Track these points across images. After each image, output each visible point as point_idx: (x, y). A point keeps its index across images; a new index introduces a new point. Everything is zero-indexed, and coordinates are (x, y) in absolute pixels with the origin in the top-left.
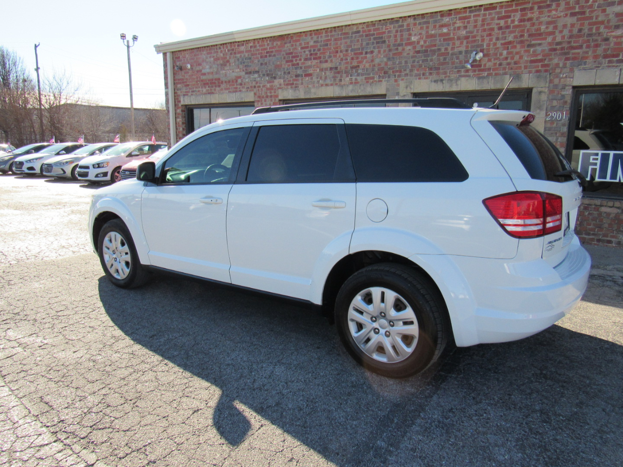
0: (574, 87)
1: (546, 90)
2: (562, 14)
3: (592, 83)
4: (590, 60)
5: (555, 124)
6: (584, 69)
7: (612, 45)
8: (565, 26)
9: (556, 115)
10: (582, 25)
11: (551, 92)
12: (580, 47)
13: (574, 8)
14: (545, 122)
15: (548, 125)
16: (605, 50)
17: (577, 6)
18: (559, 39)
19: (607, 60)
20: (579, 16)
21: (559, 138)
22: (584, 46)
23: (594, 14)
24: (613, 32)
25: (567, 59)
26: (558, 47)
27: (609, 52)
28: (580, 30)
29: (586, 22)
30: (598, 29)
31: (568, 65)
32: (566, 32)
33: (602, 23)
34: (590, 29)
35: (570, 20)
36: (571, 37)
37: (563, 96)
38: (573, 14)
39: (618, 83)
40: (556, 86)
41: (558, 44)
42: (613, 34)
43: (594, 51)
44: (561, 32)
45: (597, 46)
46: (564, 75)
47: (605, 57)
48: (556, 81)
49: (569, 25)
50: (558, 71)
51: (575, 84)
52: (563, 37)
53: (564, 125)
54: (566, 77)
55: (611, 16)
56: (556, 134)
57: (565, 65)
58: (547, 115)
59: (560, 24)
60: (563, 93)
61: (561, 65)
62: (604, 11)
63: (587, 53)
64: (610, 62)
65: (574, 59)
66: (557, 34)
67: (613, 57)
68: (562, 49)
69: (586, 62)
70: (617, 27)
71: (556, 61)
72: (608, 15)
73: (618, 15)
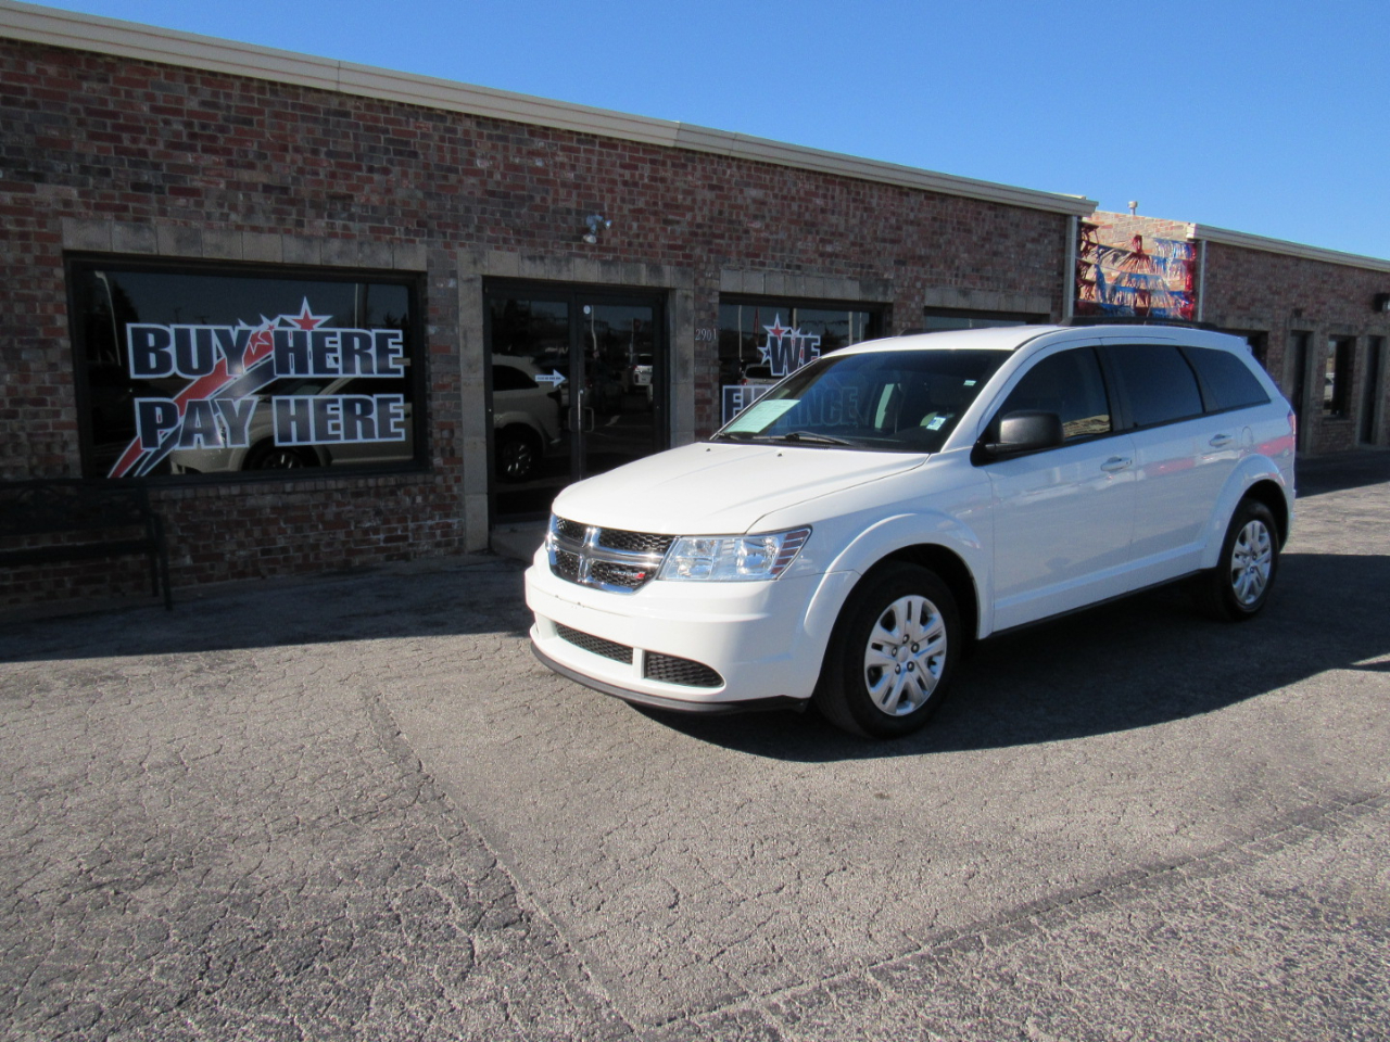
0: (722, 294)
1: (692, 295)
2: (700, 183)
3: (738, 290)
4: (734, 257)
5: (705, 347)
6: (729, 269)
7: (753, 240)
8: (704, 201)
9: (705, 332)
10: (722, 204)
11: (697, 298)
12: (721, 237)
13: (711, 179)
14: (695, 341)
15: (698, 348)
16: (748, 246)
17: (715, 177)
18: (699, 220)
19: (750, 259)
20: (718, 192)
21: (711, 367)
22: (727, 235)
23: (733, 193)
24: (752, 223)
25: (711, 251)
26: (700, 231)
27: (751, 250)
28: (721, 213)
29: (726, 203)
30: (738, 214)
31: (712, 260)
32: (706, 211)
33: (741, 207)
34: (731, 214)
35: (709, 195)
36: (712, 219)
37: (711, 305)
38: (712, 188)
40: (702, 290)
41: (699, 226)
42: (753, 225)
43: (737, 246)
44: (701, 209)
45: (739, 238)
46: (710, 275)
47: (748, 255)
48: (701, 281)
49: (708, 203)
50: (702, 266)
51: (722, 289)
52: (704, 217)
53: (714, 348)
54: (711, 278)
55: (749, 201)
56: (707, 361)
57: (709, 258)
58: (696, 333)
59: (699, 198)
60: (710, 301)
61: (705, 258)
62: (741, 191)
63: (730, 246)
64: (753, 263)
65: (718, 252)
66: (697, 211)
67: (754, 257)
68: (704, 234)
69: (729, 260)
70: (755, 217)
71: (698, 251)
72: (745, 198)
73: (755, 201)
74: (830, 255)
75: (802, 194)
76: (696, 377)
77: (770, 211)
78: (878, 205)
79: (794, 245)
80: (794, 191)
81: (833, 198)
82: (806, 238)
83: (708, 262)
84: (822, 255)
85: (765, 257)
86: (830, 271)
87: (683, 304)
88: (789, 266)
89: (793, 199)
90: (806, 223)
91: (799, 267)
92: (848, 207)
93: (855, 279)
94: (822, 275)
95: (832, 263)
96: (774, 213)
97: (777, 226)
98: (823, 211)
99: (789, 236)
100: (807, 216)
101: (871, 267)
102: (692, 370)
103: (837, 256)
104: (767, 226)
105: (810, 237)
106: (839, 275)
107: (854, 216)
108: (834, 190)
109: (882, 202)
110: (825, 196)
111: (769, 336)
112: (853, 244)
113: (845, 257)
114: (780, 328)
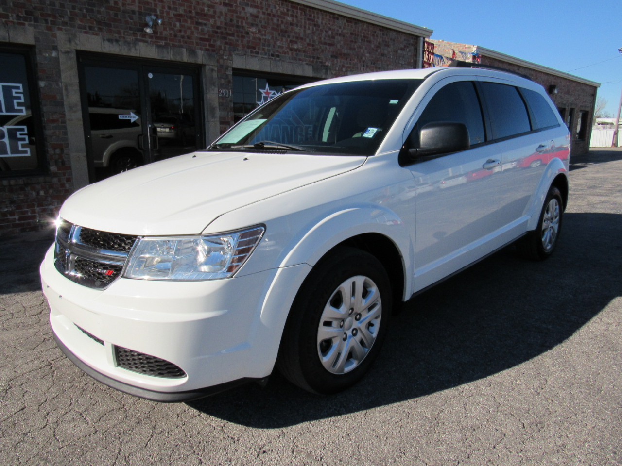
0: (234, 69)
1: (216, 69)
3: (244, 67)
4: (240, 48)
5: (225, 100)
6: (237, 54)
7: (251, 38)
8: (221, 13)
9: (225, 92)
10: (232, 16)
11: (219, 71)
12: (233, 35)
14: (219, 97)
15: (221, 101)
16: (248, 42)
18: (218, 24)
19: (250, 50)
20: (229, 8)
21: (230, 113)
22: (235, 34)
23: (238, 9)
24: (250, 28)
25: (226, 43)
26: (219, 31)
27: (250, 44)
28: (231, 20)
29: (235, 15)
30: (242, 23)
31: (227, 49)
32: (222, 19)
33: (244, 18)
34: (237, 22)
35: (224, 10)
36: (226, 24)
37: (227, 75)
39: (258, 70)
40: (222, 66)
41: (218, 28)
42: (251, 30)
43: (242, 41)
44: (219, 17)
45: (243, 37)
46: (226, 58)
47: (249, 47)
48: (221, 61)
49: (224, 14)
50: (221, 52)
51: (235, 66)
52: (221, 22)
53: (231, 101)
54: (227, 59)
55: (248, 15)
56: (227, 109)
57: (225, 47)
58: (219, 92)
59: (218, 10)
60: (227, 73)
61: (223, 48)
62: (244, 9)
63: (238, 41)
64: (252, 52)
65: (231, 44)
66: (217, 18)
67: (253, 48)
68: (222, 33)
69: (238, 49)
70: (252, 25)
71: (218, 43)
72: (245, 13)
73: (252, 15)
74: (296, 50)
75: (279, 13)
76: (220, 118)
77: (261, 22)
78: (322, 23)
79: (275, 43)
80: (274, 11)
81: (297, 17)
82: (282, 40)
83: (225, 50)
84: (291, 49)
85: (259, 49)
86: (296, 59)
87: (210, 73)
88: (272, 55)
89: (274, 16)
90: (282, 31)
91: (278, 56)
92: (305, 23)
93: (310, 65)
94: (291, 61)
95: (297, 55)
96: (263, 23)
97: (265, 31)
98: (291, 24)
99: (272, 37)
100: (283, 27)
101: (318, 58)
102: (218, 113)
103: (300, 51)
104: (260, 31)
105: (284, 39)
106: (301, 62)
107: (309, 29)
108: (297, 12)
109: (324, 22)
110: (292, 16)
111: (263, 95)
112: (308, 45)
113: (304, 52)
114: (269, 91)
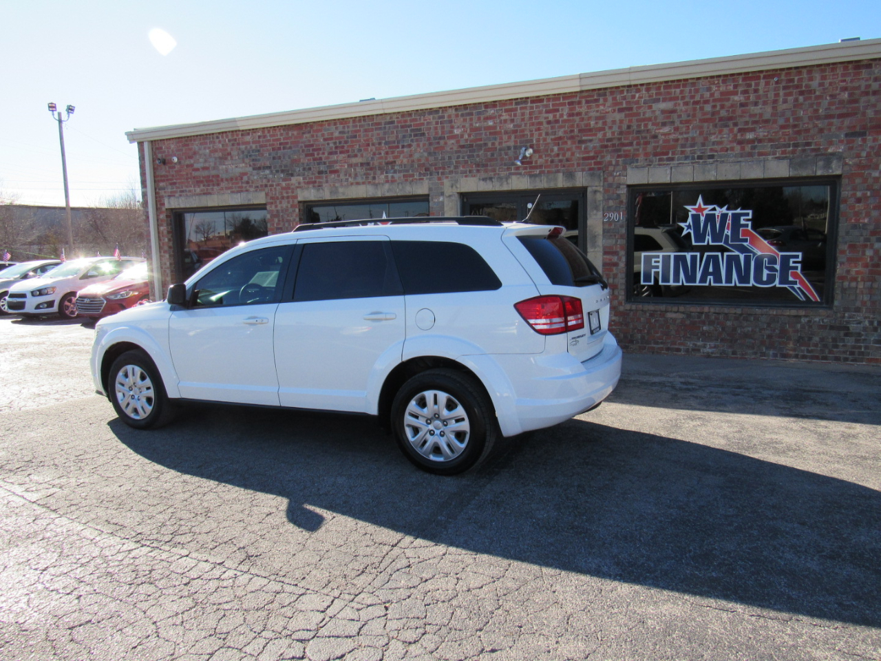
0: (629, 186)
1: (601, 190)
2: (610, 109)
3: (645, 182)
4: (641, 158)
5: (613, 225)
6: (637, 167)
7: (661, 142)
8: (614, 122)
9: (613, 216)
10: (631, 121)
11: (606, 191)
12: (631, 144)
13: (621, 103)
14: (603, 222)
15: (607, 227)
16: (655, 148)
17: (624, 102)
18: (609, 135)
19: (658, 158)
20: (627, 112)
21: (619, 241)
22: (635, 142)
23: (641, 111)
24: (660, 129)
25: (619, 156)
26: (609, 144)
27: (659, 150)
28: (629, 127)
29: (634, 119)
30: (646, 125)
31: (620, 163)
32: (615, 128)
33: (650, 119)
34: (639, 126)
35: (618, 116)
36: (621, 133)
37: (619, 195)
38: (621, 110)
39: (669, 182)
40: (610, 185)
41: (609, 140)
42: (661, 131)
43: (644, 149)
44: (610, 128)
45: (647, 143)
46: (618, 174)
47: (656, 154)
48: (610, 179)
49: (618, 122)
50: (611, 168)
51: (629, 183)
52: (613, 133)
53: (622, 226)
54: (620, 175)
55: (658, 113)
56: (615, 236)
57: (617, 162)
58: (604, 216)
59: (609, 120)
60: (618, 192)
61: (614, 163)
62: (650, 107)
63: (638, 150)
64: (660, 160)
65: (626, 156)
66: (607, 130)
67: (663, 154)
68: (614, 145)
69: (638, 160)
70: (664, 124)
71: (608, 158)
72: (654, 111)
73: (663, 112)
74: (751, 141)
75: (717, 95)
76: (604, 248)
77: (680, 116)
78: (821, 85)
79: (706, 139)
80: (707, 95)
81: (756, 91)
82: (720, 132)
83: (617, 164)
84: (740, 143)
85: (673, 153)
86: (750, 155)
87: (597, 193)
88: (700, 157)
89: (706, 102)
90: (721, 119)
91: (712, 157)
92: (777, 95)
93: (783, 158)
94: (740, 159)
95: (754, 148)
96: (684, 117)
97: (688, 127)
98: (742, 105)
99: (701, 133)
100: (723, 113)
101: (808, 144)
102: (600, 242)
103: (760, 141)
104: (676, 129)
105: (726, 130)
106: (762, 157)
107: (785, 101)
108: (757, 85)
109: (827, 82)
110: (745, 92)
111: (690, 214)
112: (782, 127)
113: (770, 140)
114: (703, 206)
